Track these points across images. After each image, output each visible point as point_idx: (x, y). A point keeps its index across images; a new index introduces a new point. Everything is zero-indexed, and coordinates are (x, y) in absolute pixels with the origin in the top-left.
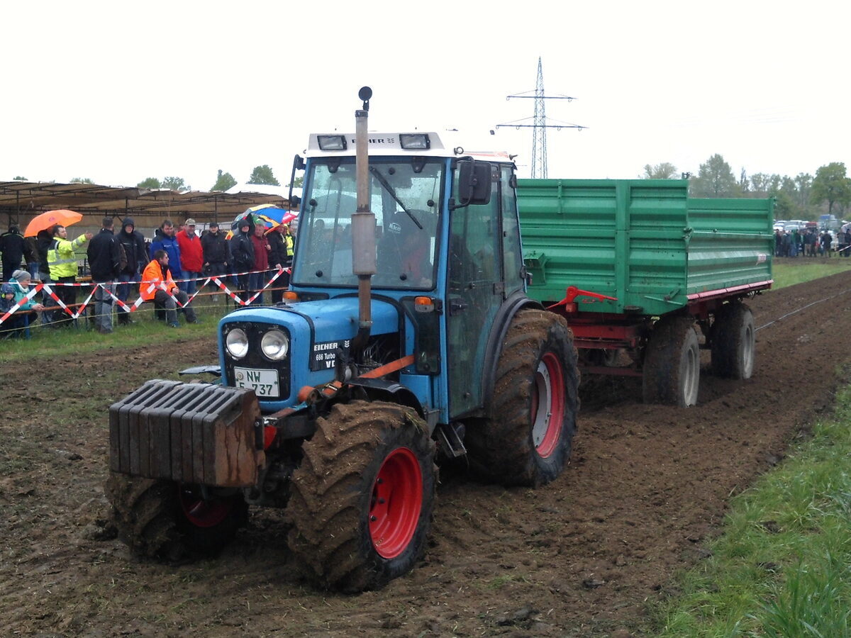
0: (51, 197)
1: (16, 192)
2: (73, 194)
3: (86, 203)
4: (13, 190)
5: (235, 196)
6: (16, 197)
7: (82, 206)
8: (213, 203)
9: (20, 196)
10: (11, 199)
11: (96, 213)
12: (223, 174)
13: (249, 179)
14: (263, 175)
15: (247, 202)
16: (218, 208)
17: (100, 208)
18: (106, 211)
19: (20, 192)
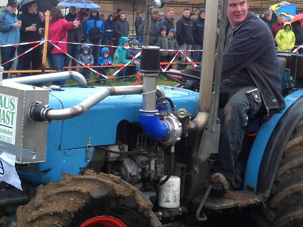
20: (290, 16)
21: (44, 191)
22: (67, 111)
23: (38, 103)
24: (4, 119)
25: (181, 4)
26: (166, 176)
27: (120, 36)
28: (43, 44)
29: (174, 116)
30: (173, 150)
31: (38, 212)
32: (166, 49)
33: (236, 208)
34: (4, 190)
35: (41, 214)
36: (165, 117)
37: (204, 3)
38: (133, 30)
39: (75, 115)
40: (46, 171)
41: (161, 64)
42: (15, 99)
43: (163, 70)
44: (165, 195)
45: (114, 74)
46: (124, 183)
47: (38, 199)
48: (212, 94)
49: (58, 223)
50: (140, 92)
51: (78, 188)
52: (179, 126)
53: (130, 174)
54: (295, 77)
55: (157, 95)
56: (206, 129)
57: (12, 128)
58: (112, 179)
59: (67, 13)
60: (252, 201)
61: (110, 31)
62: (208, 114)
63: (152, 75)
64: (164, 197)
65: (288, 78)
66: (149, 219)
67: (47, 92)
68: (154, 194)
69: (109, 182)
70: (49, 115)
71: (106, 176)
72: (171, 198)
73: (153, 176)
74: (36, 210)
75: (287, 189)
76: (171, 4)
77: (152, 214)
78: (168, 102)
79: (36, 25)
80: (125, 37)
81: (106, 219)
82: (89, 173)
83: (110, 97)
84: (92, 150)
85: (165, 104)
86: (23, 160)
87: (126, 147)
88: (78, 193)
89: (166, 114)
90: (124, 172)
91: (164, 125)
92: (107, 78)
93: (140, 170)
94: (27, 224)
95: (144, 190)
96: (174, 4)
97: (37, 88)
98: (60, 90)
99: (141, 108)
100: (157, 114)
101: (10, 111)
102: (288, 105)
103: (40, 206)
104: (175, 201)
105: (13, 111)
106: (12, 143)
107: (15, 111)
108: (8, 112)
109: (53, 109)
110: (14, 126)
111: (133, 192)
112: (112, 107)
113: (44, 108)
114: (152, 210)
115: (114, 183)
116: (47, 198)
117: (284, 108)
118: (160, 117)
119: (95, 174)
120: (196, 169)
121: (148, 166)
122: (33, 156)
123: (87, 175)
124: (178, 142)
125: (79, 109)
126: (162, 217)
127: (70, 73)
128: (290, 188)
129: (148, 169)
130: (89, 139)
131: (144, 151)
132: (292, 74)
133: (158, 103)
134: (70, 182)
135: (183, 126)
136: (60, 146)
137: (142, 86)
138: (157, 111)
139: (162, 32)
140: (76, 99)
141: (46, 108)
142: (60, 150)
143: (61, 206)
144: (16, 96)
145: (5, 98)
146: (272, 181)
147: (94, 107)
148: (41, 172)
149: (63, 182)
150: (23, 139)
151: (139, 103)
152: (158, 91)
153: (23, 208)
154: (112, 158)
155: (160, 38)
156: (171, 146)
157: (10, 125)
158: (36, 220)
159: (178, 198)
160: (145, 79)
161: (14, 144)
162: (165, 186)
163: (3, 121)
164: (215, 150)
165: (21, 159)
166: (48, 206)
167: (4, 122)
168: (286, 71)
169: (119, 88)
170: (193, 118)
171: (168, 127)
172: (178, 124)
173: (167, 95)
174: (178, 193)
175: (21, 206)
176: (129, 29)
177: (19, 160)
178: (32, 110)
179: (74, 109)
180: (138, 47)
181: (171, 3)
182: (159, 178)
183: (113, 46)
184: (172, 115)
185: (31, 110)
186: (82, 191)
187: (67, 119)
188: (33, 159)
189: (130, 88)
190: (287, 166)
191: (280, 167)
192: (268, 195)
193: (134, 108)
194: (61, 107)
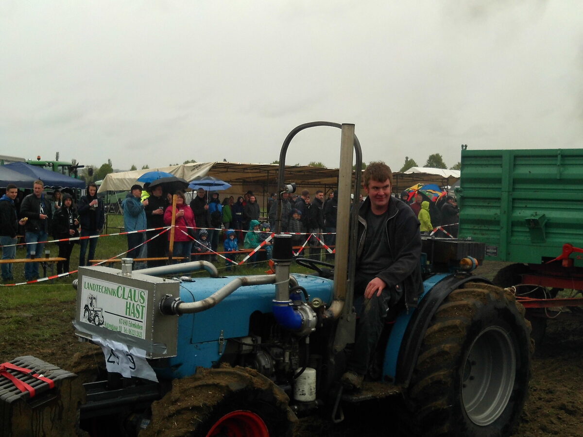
0: (290, 175)
1: (267, 172)
2: (303, 173)
3: (312, 179)
4: (265, 170)
5: (410, 175)
6: (267, 174)
7: (310, 181)
9: (269, 174)
10: (264, 176)
11: (319, 186)
13: (425, 163)
14: (435, 161)
15: (418, 179)
16: (399, 184)
17: (322, 183)
18: (325, 185)
19: (270, 172)
20: (437, 192)
21: (180, 385)
22: (197, 304)
23: (168, 296)
24: (134, 313)
25: (313, 184)
26: (301, 369)
27: (250, 219)
29: (308, 306)
30: (308, 341)
31: (176, 406)
32: (298, 232)
33: (374, 400)
34: (134, 386)
35: (179, 408)
36: (299, 307)
37: (336, 182)
39: (206, 308)
40: (178, 366)
41: (294, 248)
42: (145, 292)
43: (295, 254)
44: (300, 388)
45: (244, 260)
46: (261, 377)
47: (175, 393)
48: (346, 282)
49: (197, 417)
50: (273, 281)
51: (217, 381)
52: (314, 316)
53: (264, 367)
54: (432, 262)
55: (290, 284)
56: (342, 318)
57: (142, 322)
58: (249, 372)
59: (195, 196)
60: (391, 392)
61: (240, 214)
62: (344, 302)
63: (286, 264)
64: (299, 390)
65: (425, 263)
66: (285, 413)
67: (177, 286)
68: (289, 387)
69: (247, 375)
70: (180, 309)
71: (243, 369)
72: (306, 391)
73: (287, 368)
74: (173, 404)
75: (427, 378)
77: (289, 409)
78: (301, 291)
79: (163, 208)
80: (256, 221)
81: (243, 413)
82: (225, 366)
83: (242, 288)
84: (224, 343)
85: (299, 293)
86: (154, 355)
87: (259, 339)
88: (216, 386)
89: (300, 303)
90: (257, 364)
91: (299, 316)
92: (237, 264)
93: (274, 363)
94: (163, 419)
95: (279, 383)
96: (307, 184)
97: (168, 281)
98: (190, 281)
99: (275, 298)
100: (290, 304)
101: (140, 304)
102: (426, 290)
103: (177, 400)
104: (311, 394)
105: (143, 305)
106: (143, 338)
107: (146, 304)
108: (138, 306)
109: (184, 302)
110: (144, 319)
111: (271, 385)
112: (244, 297)
113: (174, 301)
114: (288, 404)
115: (252, 377)
116: (184, 392)
118: (294, 307)
119: (231, 367)
120: (332, 360)
121: (282, 359)
122: (164, 351)
123: (223, 368)
124: (313, 332)
125: (211, 301)
126: (298, 411)
128: (430, 377)
129: (282, 361)
130: (221, 331)
131: (277, 343)
132: (429, 259)
133: (292, 293)
134: (206, 376)
135: (318, 316)
136: (191, 339)
137: (275, 275)
138: (290, 301)
139: (294, 215)
140: (207, 290)
141: (176, 301)
142: (192, 343)
143: (199, 400)
144: (147, 290)
145: (135, 291)
146: (412, 370)
147: (226, 299)
148: (172, 366)
149: (200, 376)
150: (153, 334)
151: (272, 293)
152: (291, 280)
153: (158, 403)
154: (245, 350)
155: (291, 221)
156: (306, 337)
157: (140, 319)
158: (174, 414)
159: (314, 391)
160: (278, 269)
161: (145, 339)
162: (300, 379)
163: (132, 314)
164: (351, 340)
165: (151, 354)
166: (186, 400)
167: (134, 317)
169: (251, 278)
170: (328, 307)
171: (302, 318)
172: (312, 315)
173: (300, 285)
174: (314, 386)
175: (155, 402)
176: (259, 212)
177: (149, 355)
178: (163, 303)
179: (205, 301)
180: (269, 230)
181: (303, 183)
182: (294, 370)
183: (243, 231)
184: (306, 304)
185: (161, 303)
186: (221, 384)
187: (198, 312)
188: (164, 353)
189: (261, 278)
190: (426, 354)
191: (419, 355)
192: (406, 386)
193: (267, 299)
194: (192, 299)
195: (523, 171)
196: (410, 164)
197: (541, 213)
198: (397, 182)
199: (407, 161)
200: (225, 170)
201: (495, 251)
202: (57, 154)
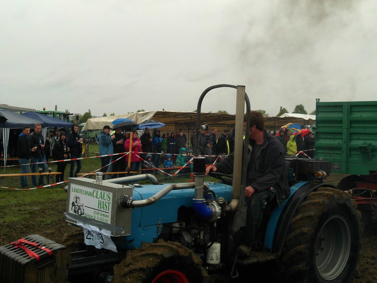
0: (205, 119)
2: (214, 118)
3: (220, 121)
4: (189, 116)
5: (283, 119)
6: (190, 119)
7: (218, 122)
8: (274, 122)
9: (192, 119)
10: (188, 120)
11: (224, 126)
12: (282, 109)
13: (293, 111)
14: (300, 109)
15: (288, 121)
16: (276, 124)
17: (226, 124)
18: (228, 125)
19: (192, 117)
20: (298, 130)
21: (131, 254)
22: (144, 201)
23: (125, 196)
24: (103, 207)
25: (220, 125)
26: (211, 243)
27: (180, 147)
28: (129, 154)
29: (216, 203)
30: (215, 225)
31: (129, 268)
32: (210, 155)
33: (258, 263)
34: (103, 254)
35: (131, 269)
36: (210, 203)
37: (234, 123)
38: (188, 143)
39: (150, 204)
40: (131, 241)
42: (111, 194)
44: (210, 256)
45: (176, 173)
46: (184, 248)
47: (128, 259)
48: (241, 187)
49: (143, 275)
50: (193, 187)
51: (155, 252)
52: (219, 209)
53: (187, 242)
54: (297, 174)
55: (204, 189)
56: (238, 210)
57: (108, 213)
58: (176, 245)
60: (269, 258)
61: (173, 143)
62: (239, 200)
63: (201, 176)
65: (292, 175)
66: (200, 271)
67: (131, 190)
68: (203, 255)
69: (175, 247)
70: (133, 204)
71: (172, 243)
72: (214, 257)
73: (202, 243)
74: (127, 267)
75: (292, 250)
76: (214, 125)
77: (202, 268)
78: (211, 193)
80: (184, 148)
81: (172, 272)
83: (173, 191)
84: (161, 226)
85: (210, 194)
86: (116, 234)
87: (184, 224)
88: (155, 255)
89: (210, 201)
90: (183, 240)
91: (209, 209)
92: (171, 175)
93: (193, 239)
94: (121, 277)
95: (197, 252)
96: (216, 125)
97: (125, 187)
98: (140, 187)
99: (194, 198)
100: (204, 201)
101: (107, 202)
102: (292, 193)
103: (129, 264)
104: (217, 259)
105: (109, 202)
106: (109, 223)
107: (111, 202)
108: (106, 203)
109: (135, 200)
110: (110, 211)
111: (190, 253)
112: (175, 197)
113: (129, 200)
114: (202, 266)
115: (178, 248)
116: (134, 259)
117: (290, 195)
118: (207, 203)
119: (164, 242)
120: (231, 237)
121: (198, 236)
122: (122, 231)
123: (159, 242)
124: (219, 219)
125: (153, 199)
126: (209, 270)
127: (147, 175)
128: (295, 249)
129: (198, 238)
130: (159, 219)
131: (196, 226)
132: (295, 172)
133: (205, 194)
134: (148, 248)
135: (222, 209)
136: (140, 224)
137: (194, 183)
138: (204, 199)
139: (207, 145)
140: (150, 192)
141: (131, 200)
142: (140, 227)
143: (144, 264)
144: (111, 192)
145: (104, 193)
146: (283, 245)
147: (163, 198)
148: (128, 241)
149: (145, 248)
150: (115, 220)
151: (192, 194)
152: (205, 186)
153: (117, 266)
154: (175, 231)
155: (206, 148)
156: (214, 222)
157: (107, 211)
158: (127, 273)
159: (219, 257)
160: (196, 179)
162: (210, 250)
165: (114, 233)
166: (135, 264)
167: (103, 209)
168: (290, 170)
169: (179, 185)
170: (229, 203)
171: (212, 210)
172: (218, 208)
173: (211, 188)
174: (219, 254)
175: (116, 265)
176: (186, 142)
177: (113, 234)
178: (122, 201)
179: (149, 200)
180: (192, 154)
182: (206, 244)
183: (175, 155)
184: (214, 202)
186: (158, 253)
187: (144, 206)
188: (122, 233)
189: (186, 184)
190: (292, 235)
191: (287, 235)
192: (279, 254)
193: (189, 198)
194: (141, 198)
195: (356, 115)
196: (283, 111)
197: (368, 142)
198: (275, 123)
199: (281, 109)
200: (164, 116)
201: (339, 167)
202: (56, 107)
